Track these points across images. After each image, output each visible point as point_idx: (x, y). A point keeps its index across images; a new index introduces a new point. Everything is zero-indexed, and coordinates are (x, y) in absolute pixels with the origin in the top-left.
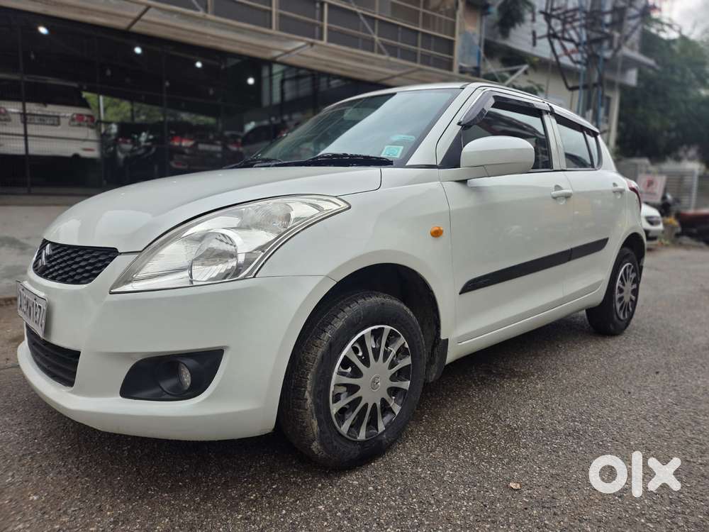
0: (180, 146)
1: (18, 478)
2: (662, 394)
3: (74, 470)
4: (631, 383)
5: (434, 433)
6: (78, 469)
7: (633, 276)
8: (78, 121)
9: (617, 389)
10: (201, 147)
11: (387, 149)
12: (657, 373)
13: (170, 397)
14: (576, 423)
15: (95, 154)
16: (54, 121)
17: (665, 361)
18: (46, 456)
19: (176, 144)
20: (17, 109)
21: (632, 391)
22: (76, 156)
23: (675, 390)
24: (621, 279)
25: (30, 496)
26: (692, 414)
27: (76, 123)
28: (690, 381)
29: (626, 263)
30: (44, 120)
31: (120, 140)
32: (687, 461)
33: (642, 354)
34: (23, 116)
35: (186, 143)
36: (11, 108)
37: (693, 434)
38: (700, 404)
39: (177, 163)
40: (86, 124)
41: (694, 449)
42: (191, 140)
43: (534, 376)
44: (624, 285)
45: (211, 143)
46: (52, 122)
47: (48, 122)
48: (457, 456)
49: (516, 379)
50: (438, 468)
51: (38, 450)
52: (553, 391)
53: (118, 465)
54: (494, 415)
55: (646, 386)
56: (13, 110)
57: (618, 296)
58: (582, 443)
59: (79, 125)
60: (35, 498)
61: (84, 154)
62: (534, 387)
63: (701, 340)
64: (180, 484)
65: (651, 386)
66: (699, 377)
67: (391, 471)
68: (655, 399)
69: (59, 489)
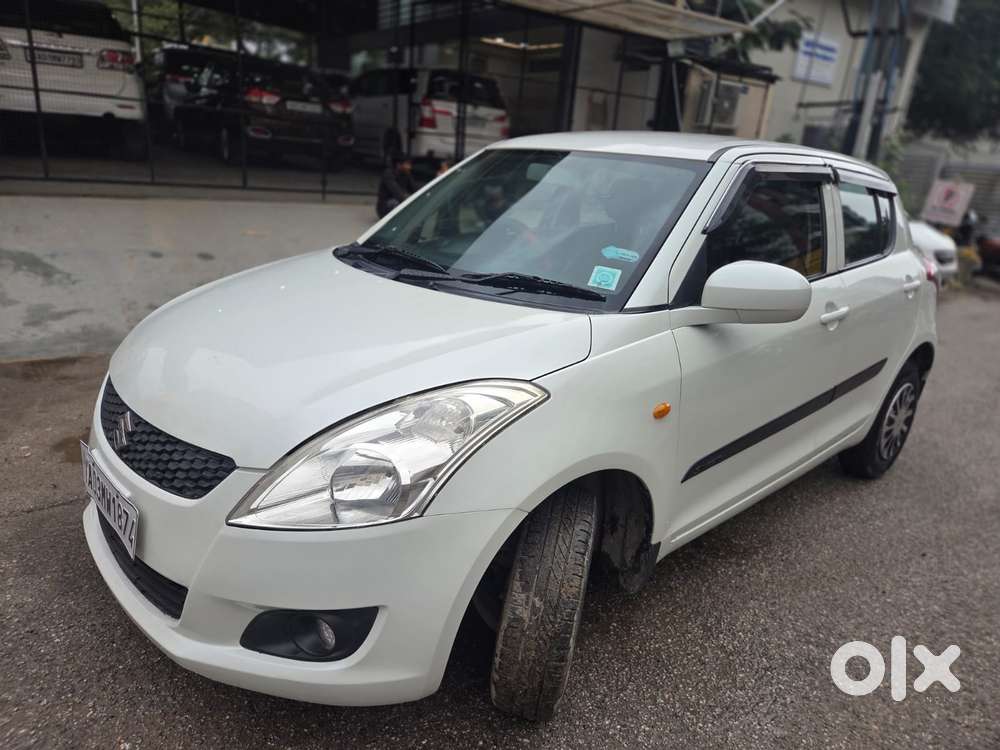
0: (261, 103)
1: (101, 712)
2: (927, 596)
3: (169, 699)
4: (886, 574)
5: (625, 657)
6: (174, 699)
7: (910, 399)
8: (108, 61)
9: (868, 585)
10: (290, 105)
11: (599, 272)
12: (924, 555)
13: (307, 657)
14: (811, 647)
15: (136, 113)
16: (74, 59)
17: (935, 533)
18: (131, 673)
19: (254, 99)
20: (19, 39)
21: (888, 588)
22: (109, 116)
23: (945, 589)
24: (895, 407)
25: (120, 743)
26: (963, 635)
27: (107, 65)
28: (965, 572)
29: (905, 383)
30: (59, 60)
31: (168, 77)
32: (950, 720)
33: (905, 517)
34: (28, 52)
35: (269, 100)
36: (11, 38)
37: (962, 672)
38: (976, 617)
39: (254, 130)
40: (121, 66)
41: (960, 699)
42: (276, 94)
43: (757, 553)
44: (896, 414)
45: (305, 99)
46: (71, 62)
47: (66, 62)
48: (654, 699)
49: (733, 560)
50: (630, 720)
51: (120, 663)
52: (782, 585)
53: (224, 694)
54: (704, 626)
55: (907, 581)
56: (14, 42)
57: (885, 429)
58: (817, 683)
59: (112, 68)
60: (128, 746)
61: (121, 113)
62: (758, 576)
63: (987, 492)
64: (306, 730)
65: (913, 579)
66: (979, 566)
67: (571, 722)
68: (916, 607)
69: (154, 733)
